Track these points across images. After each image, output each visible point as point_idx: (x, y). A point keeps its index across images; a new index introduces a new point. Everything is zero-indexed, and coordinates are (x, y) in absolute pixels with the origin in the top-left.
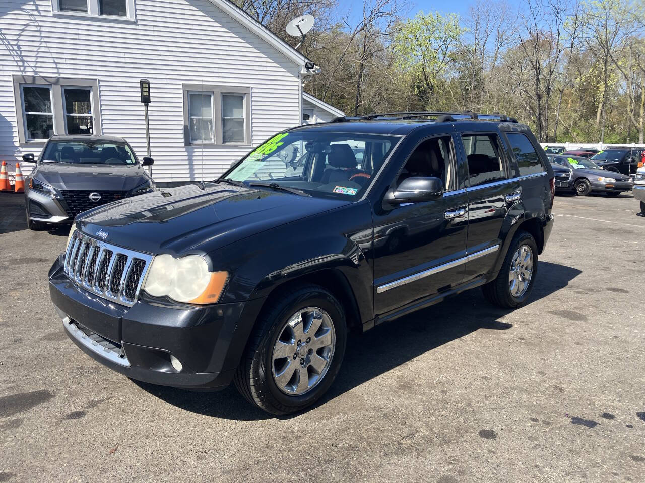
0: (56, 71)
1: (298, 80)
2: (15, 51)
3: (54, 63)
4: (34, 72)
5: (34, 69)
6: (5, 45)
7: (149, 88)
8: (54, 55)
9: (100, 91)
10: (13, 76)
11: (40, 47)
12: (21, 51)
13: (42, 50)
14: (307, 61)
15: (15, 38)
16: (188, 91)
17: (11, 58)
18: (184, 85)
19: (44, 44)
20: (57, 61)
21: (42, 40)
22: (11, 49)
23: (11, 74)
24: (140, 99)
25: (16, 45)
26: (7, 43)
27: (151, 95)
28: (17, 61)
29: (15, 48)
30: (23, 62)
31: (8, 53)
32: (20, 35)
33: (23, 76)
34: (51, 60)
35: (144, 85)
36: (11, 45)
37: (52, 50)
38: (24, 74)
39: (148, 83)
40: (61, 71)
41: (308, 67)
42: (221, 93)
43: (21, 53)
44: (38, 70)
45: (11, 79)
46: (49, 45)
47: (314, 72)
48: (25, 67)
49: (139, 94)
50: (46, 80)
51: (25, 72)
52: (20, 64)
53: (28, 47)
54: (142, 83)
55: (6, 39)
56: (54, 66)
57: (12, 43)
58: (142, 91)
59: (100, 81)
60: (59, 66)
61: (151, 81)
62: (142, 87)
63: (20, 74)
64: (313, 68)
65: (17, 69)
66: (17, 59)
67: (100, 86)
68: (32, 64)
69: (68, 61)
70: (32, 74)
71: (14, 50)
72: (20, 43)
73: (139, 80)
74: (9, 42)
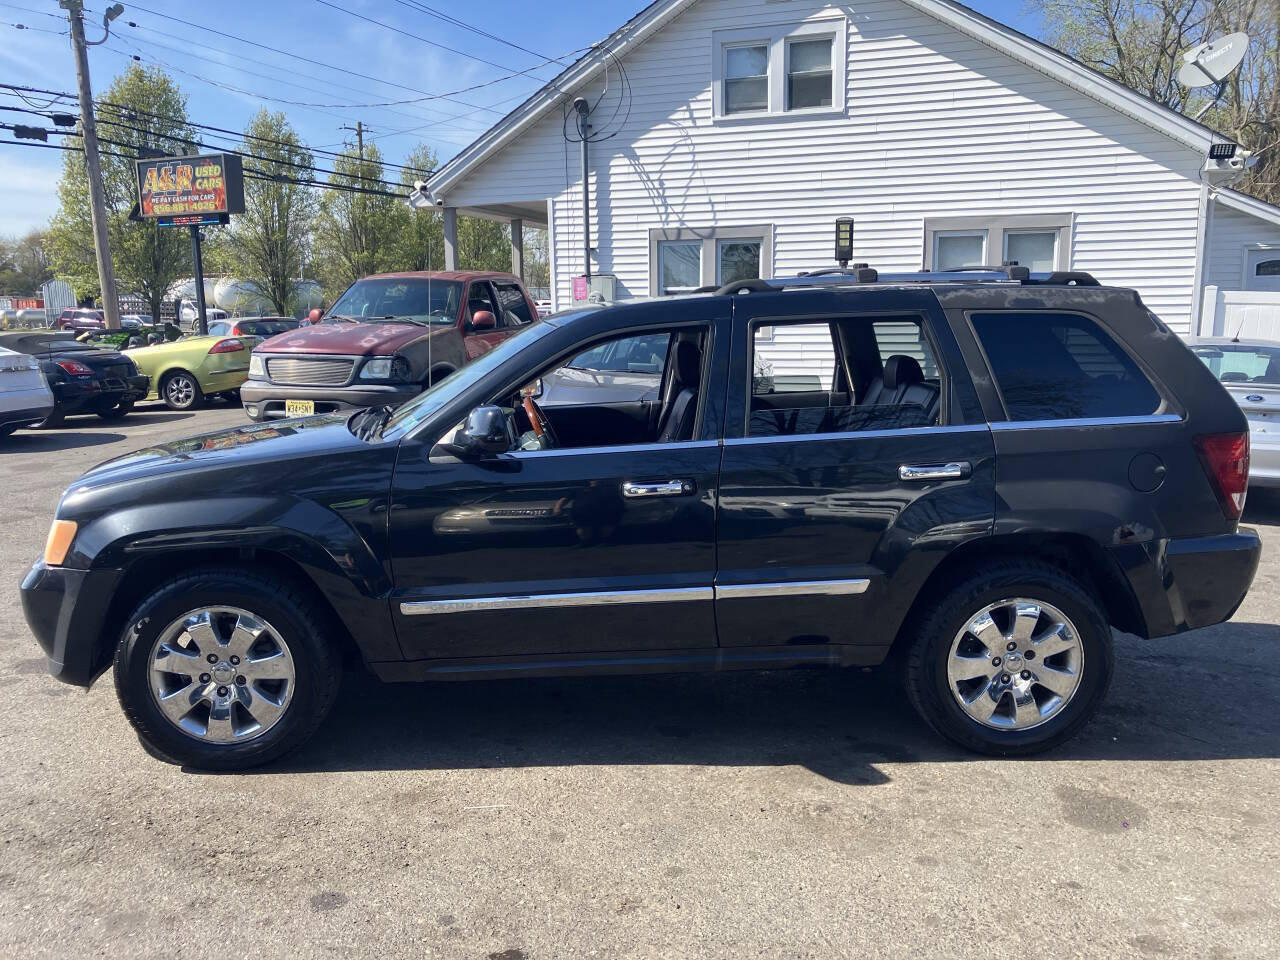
0: (710, 216)
1: (1197, 186)
2: (657, 189)
3: (710, 203)
4: (680, 220)
5: (680, 215)
6: (644, 181)
7: (851, 232)
8: (711, 191)
9: (775, 244)
10: (650, 230)
11: (691, 179)
12: (664, 189)
13: (694, 183)
14: (1217, 141)
15: (657, 168)
16: (935, 232)
17: (650, 202)
18: (927, 221)
19: (697, 174)
20: (714, 199)
21: (696, 167)
22: (651, 186)
23: (646, 227)
24: (833, 254)
25: (659, 180)
26: (645, 179)
27: (855, 244)
28: (657, 206)
29: (657, 185)
30: (666, 205)
31: (645, 193)
32: (664, 163)
33: (664, 230)
34: (706, 199)
35: (843, 228)
36: (652, 181)
37: (708, 182)
38: (666, 227)
39: (851, 223)
40: (719, 216)
41: (1218, 154)
42: (1005, 230)
43: (664, 192)
44: (687, 217)
45: (646, 235)
46: (706, 174)
47: (1234, 164)
48: (667, 214)
49: (833, 245)
50: (695, 233)
51: (668, 222)
52: (662, 210)
53: (674, 182)
54: (838, 223)
55: (644, 172)
56: (709, 208)
57: (653, 177)
58: (837, 240)
59: (776, 227)
60: (717, 207)
61: (856, 219)
62: (838, 232)
63: (660, 226)
64: (1232, 156)
65: (657, 218)
66: (658, 202)
67: (775, 235)
68: (678, 209)
69: (729, 198)
70: (677, 225)
71: (654, 188)
72: (664, 176)
73: (833, 219)
74: (648, 177)
